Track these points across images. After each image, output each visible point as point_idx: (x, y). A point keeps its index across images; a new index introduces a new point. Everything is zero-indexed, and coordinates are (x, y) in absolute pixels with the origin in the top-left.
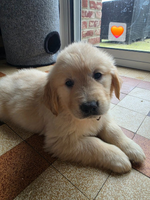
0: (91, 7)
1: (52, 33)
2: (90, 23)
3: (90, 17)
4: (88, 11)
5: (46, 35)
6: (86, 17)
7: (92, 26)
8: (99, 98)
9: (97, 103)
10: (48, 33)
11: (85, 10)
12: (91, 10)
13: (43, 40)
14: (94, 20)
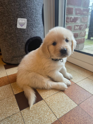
0: (76, 14)
1: (32, 38)
2: (75, 27)
3: (75, 22)
4: (73, 17)
5: (27, 40)
6: (71, 22)
7: (77, 29)
8: (67, 48)
9: (67, 49)
10: (28, 39)
11: (70, 16)
12: (76, 16)
13: (24, 44)
14: (80, 24)
